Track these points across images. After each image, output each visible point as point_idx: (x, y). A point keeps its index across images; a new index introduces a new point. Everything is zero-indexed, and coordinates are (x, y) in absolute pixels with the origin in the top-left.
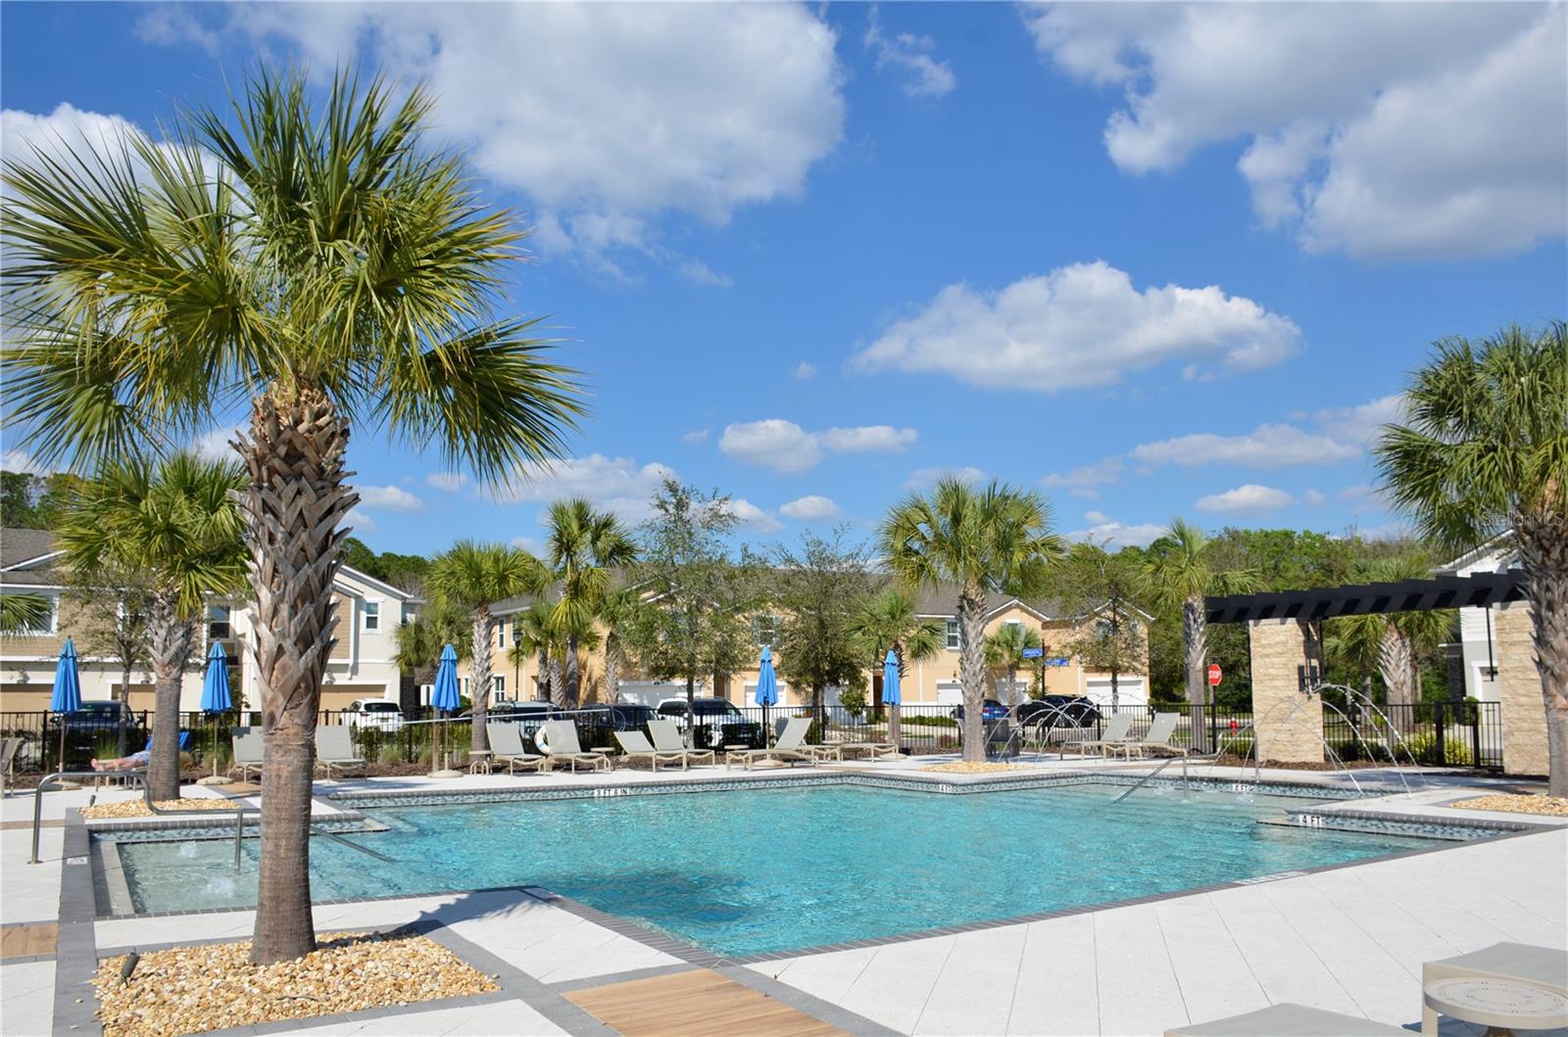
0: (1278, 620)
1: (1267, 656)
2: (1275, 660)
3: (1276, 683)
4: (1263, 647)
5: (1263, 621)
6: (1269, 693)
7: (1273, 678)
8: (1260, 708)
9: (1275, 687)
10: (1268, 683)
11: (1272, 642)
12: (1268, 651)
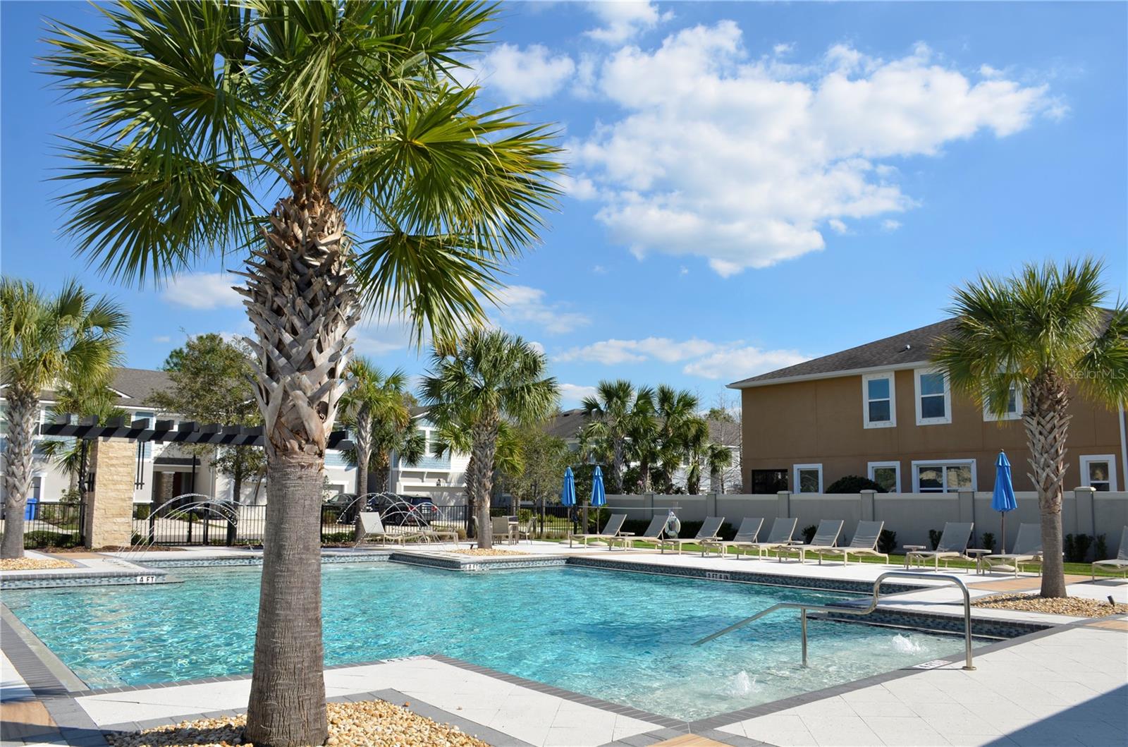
0: (127, 439)
1: (113, 465)
2: (121, 469)
3: (118, 487)
4: (111, 458)
5: (112, 439)
6: (113, 494)
7: (115, 483)
8: (100, 506)
9: (118, 490)
10: (112, 487)
11: (119, 456)
12: (114, 462)
